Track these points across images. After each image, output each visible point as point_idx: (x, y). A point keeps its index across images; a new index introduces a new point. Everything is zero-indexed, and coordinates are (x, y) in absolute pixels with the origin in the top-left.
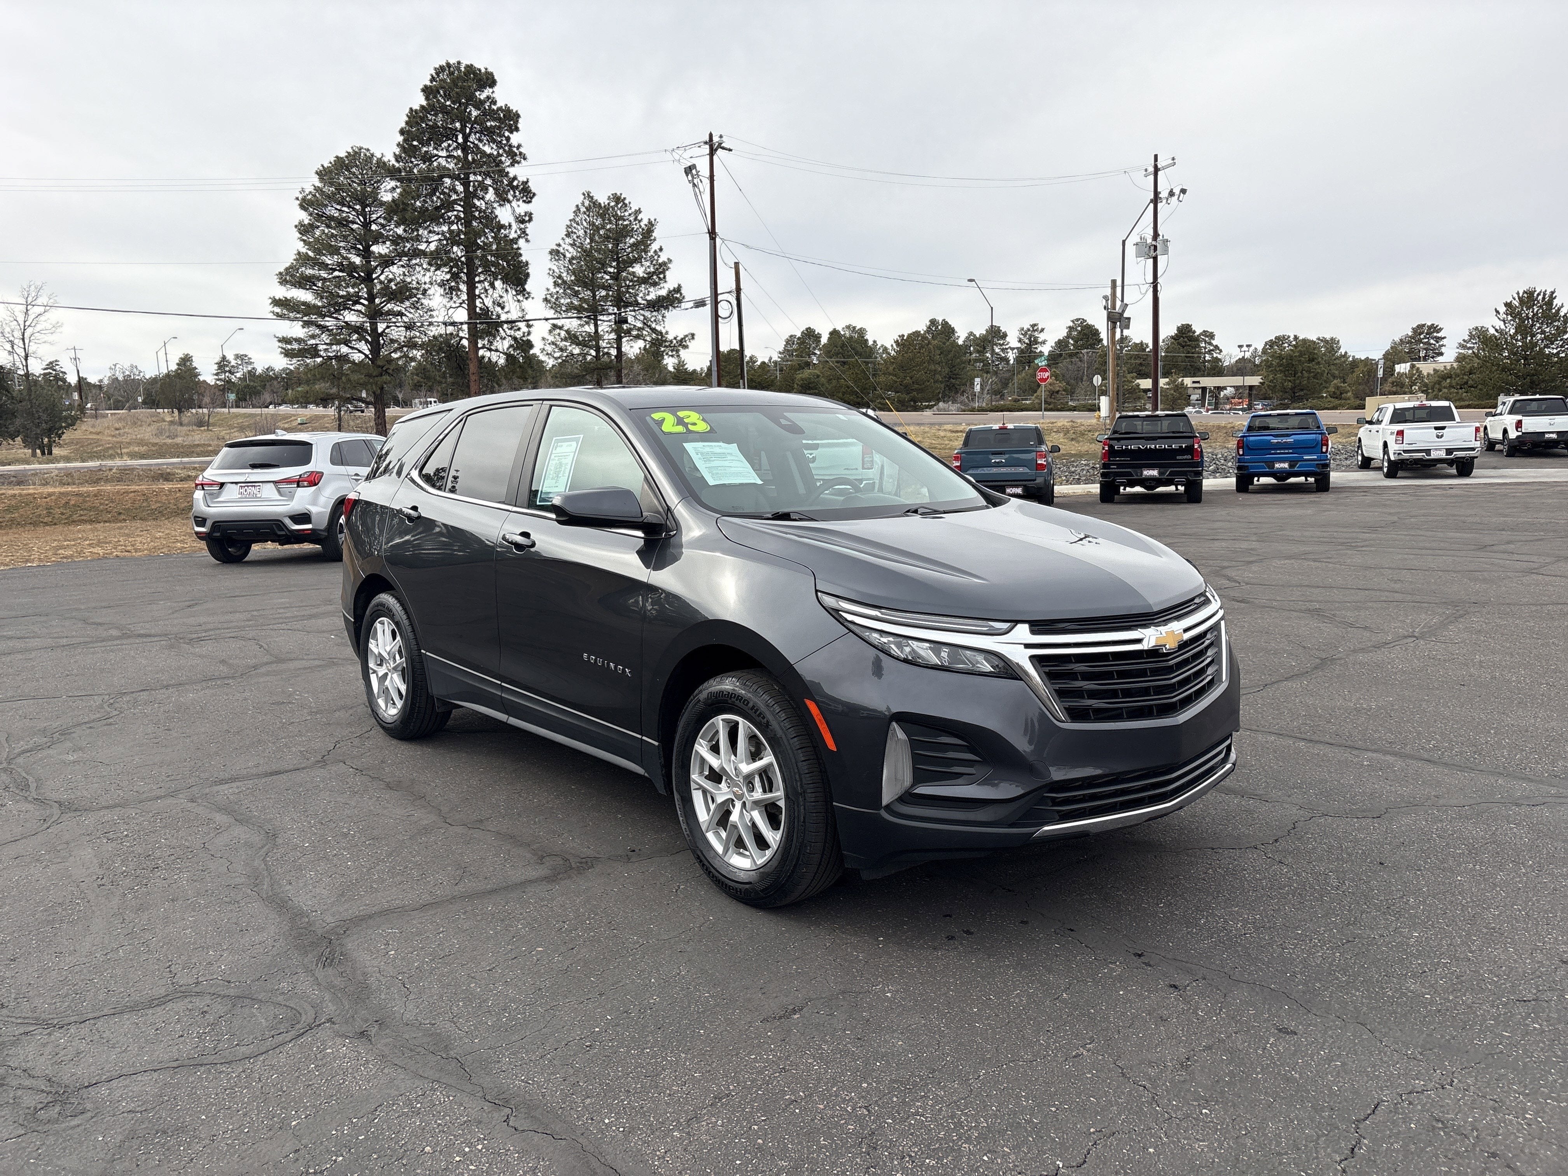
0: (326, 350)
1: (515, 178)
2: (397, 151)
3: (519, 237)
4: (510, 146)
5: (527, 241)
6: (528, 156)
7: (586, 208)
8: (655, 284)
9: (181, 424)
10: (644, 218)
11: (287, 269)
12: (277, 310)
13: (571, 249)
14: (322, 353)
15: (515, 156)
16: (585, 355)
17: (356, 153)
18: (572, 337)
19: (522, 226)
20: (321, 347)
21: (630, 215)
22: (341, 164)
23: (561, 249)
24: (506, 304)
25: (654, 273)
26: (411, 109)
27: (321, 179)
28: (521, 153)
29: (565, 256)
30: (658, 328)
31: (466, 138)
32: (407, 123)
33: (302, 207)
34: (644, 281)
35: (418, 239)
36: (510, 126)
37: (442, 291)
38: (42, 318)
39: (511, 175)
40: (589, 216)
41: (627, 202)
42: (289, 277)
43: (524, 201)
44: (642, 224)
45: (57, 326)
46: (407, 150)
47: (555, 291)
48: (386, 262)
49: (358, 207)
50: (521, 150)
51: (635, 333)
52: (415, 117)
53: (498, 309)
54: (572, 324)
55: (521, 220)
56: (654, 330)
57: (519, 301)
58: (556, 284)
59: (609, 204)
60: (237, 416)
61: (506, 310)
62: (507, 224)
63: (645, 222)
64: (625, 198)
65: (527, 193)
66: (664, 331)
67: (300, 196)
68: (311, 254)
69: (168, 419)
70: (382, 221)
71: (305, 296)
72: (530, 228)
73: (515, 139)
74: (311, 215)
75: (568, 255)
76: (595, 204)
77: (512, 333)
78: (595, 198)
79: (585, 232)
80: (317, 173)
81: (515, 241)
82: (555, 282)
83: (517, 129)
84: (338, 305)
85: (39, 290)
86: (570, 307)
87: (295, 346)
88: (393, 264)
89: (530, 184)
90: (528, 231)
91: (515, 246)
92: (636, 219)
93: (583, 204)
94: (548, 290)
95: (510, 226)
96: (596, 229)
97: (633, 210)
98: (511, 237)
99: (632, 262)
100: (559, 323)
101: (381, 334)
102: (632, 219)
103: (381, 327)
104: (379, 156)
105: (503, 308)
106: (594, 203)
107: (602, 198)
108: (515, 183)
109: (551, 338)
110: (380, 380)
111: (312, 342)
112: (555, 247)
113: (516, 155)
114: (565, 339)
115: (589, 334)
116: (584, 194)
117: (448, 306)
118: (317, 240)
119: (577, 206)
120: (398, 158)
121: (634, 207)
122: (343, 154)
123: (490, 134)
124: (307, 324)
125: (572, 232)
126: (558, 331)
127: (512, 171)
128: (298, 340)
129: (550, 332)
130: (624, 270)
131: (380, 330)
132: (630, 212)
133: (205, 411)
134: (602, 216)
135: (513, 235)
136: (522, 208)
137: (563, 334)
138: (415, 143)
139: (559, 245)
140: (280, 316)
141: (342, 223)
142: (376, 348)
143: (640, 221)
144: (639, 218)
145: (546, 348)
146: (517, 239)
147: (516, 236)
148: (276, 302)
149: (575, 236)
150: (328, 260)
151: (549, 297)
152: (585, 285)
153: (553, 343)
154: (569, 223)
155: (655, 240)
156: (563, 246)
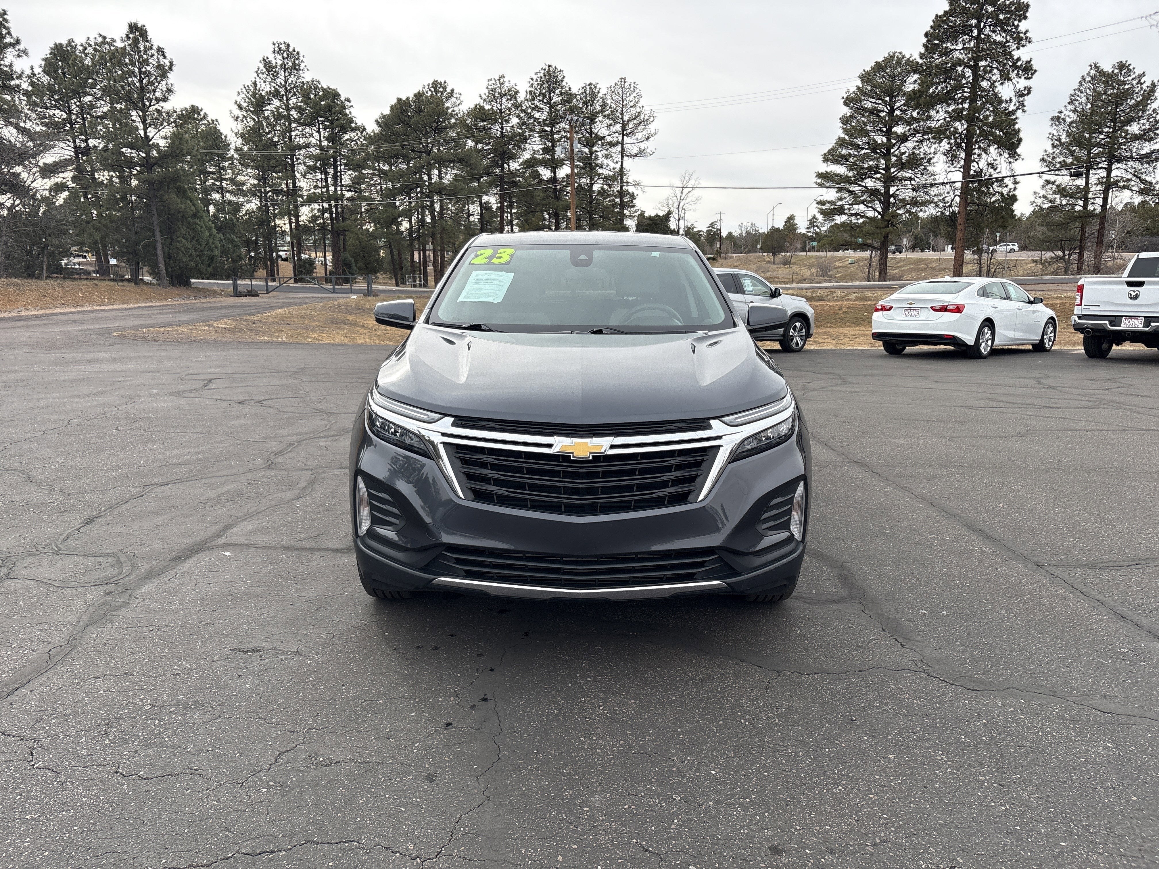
0: (849, 209)
1: (1019, 59)
2: (922, 50)
3: (1018, 108)
4: (1019, 33)
5: (1024, 111)
6: (1033, 39)
7: (1092, 77)
8: (1150, 140)
9: (774, 263)
10: (1147, 81)
11: (829, 151)
12: (819, 181)
13: (1072, 115)
14: (847, 211)
15: (1020, 39)
16: (1073, 205)
17: (891, 57)
18: (1061, 191)
19: (1021, 99)
20: (846, 207)
21: (1133, 79)
22: (878, 67)
23: (1062, 116)
24: (999, 166)
25: (1149, 130)
26: (937, 16)
27: (863, 82)
28: (1026, 38)
29: (1065, 121)
30: (1148, 179)
31: (980, 32)
32: (931, 27)
33: (846, 104)
34: (1137, 138)
35: (929, 118)
36: (1019, 16)
37: (945, 159)
38: (690, 194)
39: (1016, 57)
40: (1093, 84)
41: (1131, 68)
42: (831, 157)
43: (1026, 78)
44: (1144, 87)
45: (698, 199)
46: (930, 48)
47: (1052, 151)
48: (904, 139)
49: (887, 99)
50: (1028, 35)
51: (1121, 184)
52: (939, 21)
53: (991, 171)
54: (1064, 179)
55: (1020, 94)
56: (1143, 181)
57: (1010, 162)
58: (1053, 146)
59: (1113, 72)
60: (810, 257)
61: (998, 171)
62: (1008, 99)
63: (1148, 83)
64: (1129, 65)
65: (1028, 70)
66: (1154, 182)
67: (845, 96)
68: (847, 138)
69: (768, 259)
70: (904, 108)
71: (840, 170)
72: (1028, 100)
73: (1023, 26)
74: (851, 109)
75: (1068, 120)
76: (1102, 73)
77: (1000, 189)
78: (1101, 68)
79: (1088, 99)
80: (860, 77)
81: (1013, 112)
82: (1053, 144)
83: (1025, 18)
84: (862, 175)
85: (691, 175)
86: (1064, 165)
87: (828, 206)
88: (908, 140)
89: (1032, 63)
90: (1026, 103)
91: (1013, 117)
92: (1139, 82)
93: (1089, 74)
94: (1046, 151)
95: (1011, 100)
96: (1097, 95)
97: (1137, 74)
98: (1010, 109)
99: (1129, 121)
100: (1052, 178)
101: (892, 195)
102: (1135, 82)
103: (892, 190)
104: (908, 56)
105: (995, 169)
106: (1100, 72)
107: (1107, 67)
108: (1019, 64)
109: (1042, 192)
110: (885, 231)
111: (840, 203)
112: (1057, 114)
113: (1022, 39)
114: (1054, 193)
115: (1078, 187)
116: (1091, 66)
117: (948, 170)
118: (853, 128)
119: (1083, 77)
120: (922, 56)
121: (1138, 72)
122: (880, 59)
123: (1002, 25)
124: (840, 190)
125: (1075, 100)
126: (1051, 186)
127: (1016, 54)
128: (831, 202)
129: (1043, 186)
130: (1121, 128)
131: (891, 192)
132: (1133, 76)
133: (788, 254)
134: (1106, 83)
135: (1012, 108)
136: (1022, 83)
137: (1054, 187)
138: (936, 42)
139: (1061, 112)
140: (820, 185)
141: (874, 112)
142: (886, 205)
143: (1141, 84)
144: (1142, 81)
145: (1036, 201)
146: (1016, 111)
147: (1015, 108)
148: (820, 175)
149: (1077, 103)
150: (859, 142)
151: (1045, 157)
152: (1081, 146)
153: (1044, 196)
154: (1073, 92)
155: (1156, 99)
156: (1065, 112)
